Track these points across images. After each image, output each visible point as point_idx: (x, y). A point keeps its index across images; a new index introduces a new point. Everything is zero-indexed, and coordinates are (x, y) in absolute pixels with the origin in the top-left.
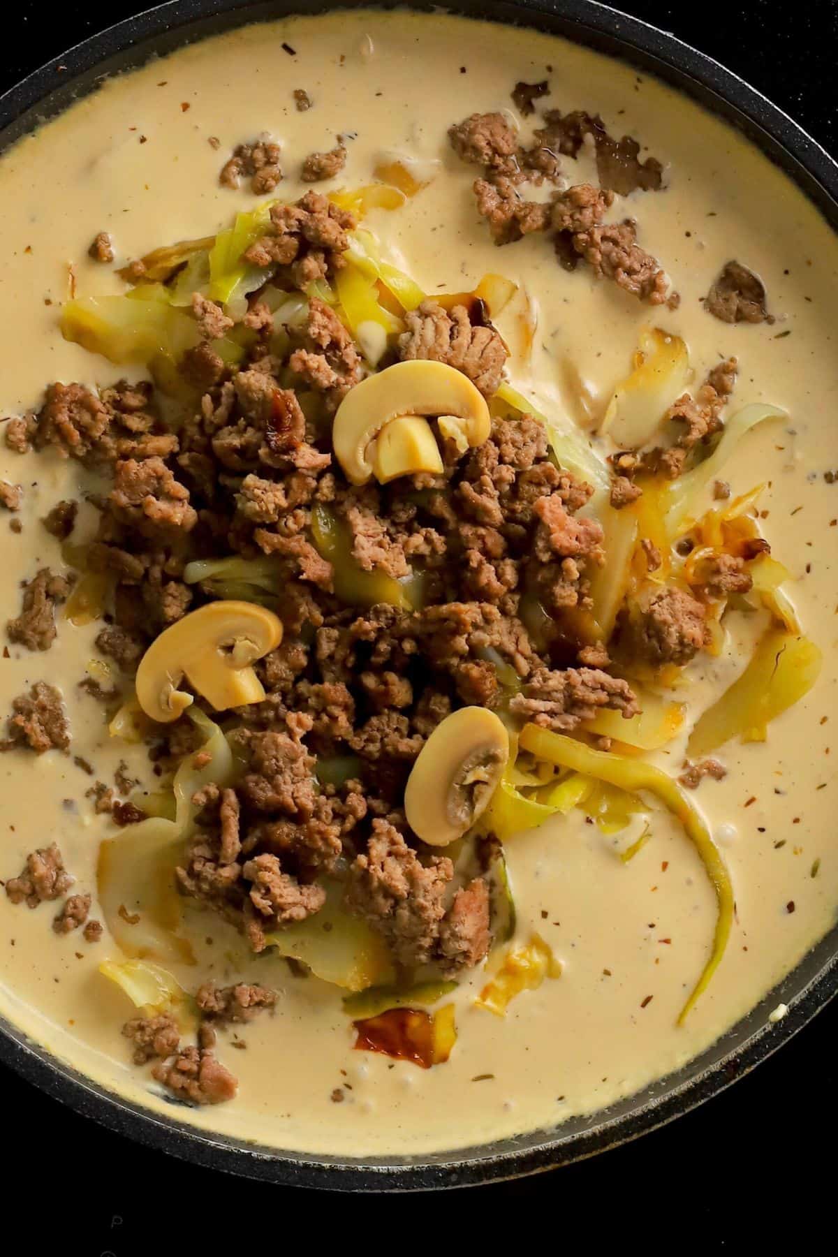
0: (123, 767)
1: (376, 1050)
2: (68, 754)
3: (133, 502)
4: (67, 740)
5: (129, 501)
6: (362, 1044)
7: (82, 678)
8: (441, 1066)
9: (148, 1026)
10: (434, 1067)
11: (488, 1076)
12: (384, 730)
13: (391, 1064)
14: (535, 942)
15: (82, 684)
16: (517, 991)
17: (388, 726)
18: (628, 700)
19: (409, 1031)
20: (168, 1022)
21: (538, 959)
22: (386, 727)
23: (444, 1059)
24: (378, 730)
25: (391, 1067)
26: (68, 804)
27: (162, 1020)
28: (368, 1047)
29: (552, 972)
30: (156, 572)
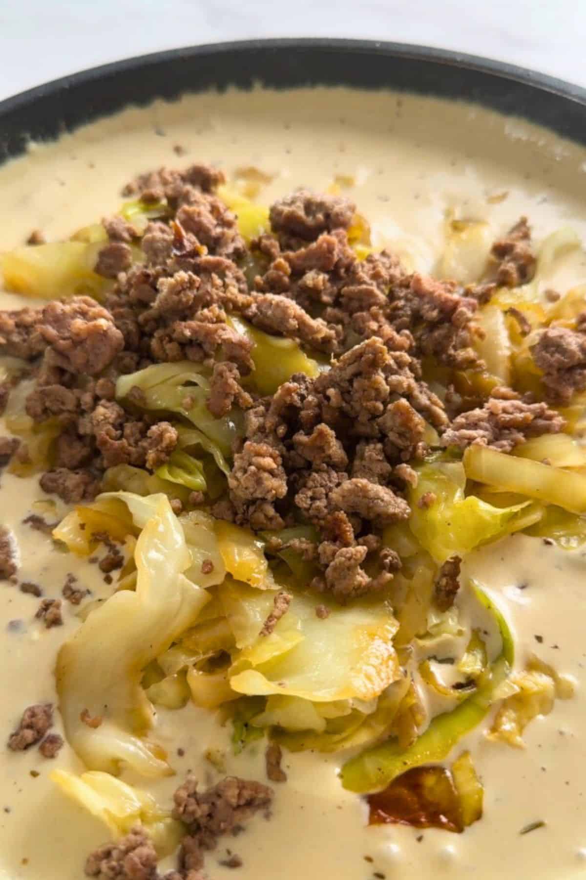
0: (72, 579)
1: (394, 822)
2: (15, 582)
3: (61, 335)
4: (13, 569)
5: (57, 334)
6: (375, 819)
7: (25, 516)
8: (477, 825)
9: (115, 848)
10: (467, 830)
11: (538, 825)
12: (326, 485)
13: (419, 835)
14: (532, 666)
15: (26, 522)
16: (530, 718)
17: (330, 481)
18: (550, 418)
19: (426, 792)
20: (139, 838)
21: (542, 681)
22: (328, 482)
23: (478, 815)
24: (322, 486)
25: (420, 839)
26: (14, 626)
27: (132, 837)
28: (383, 821)
29: (563, 692)
30: (87, 398)
